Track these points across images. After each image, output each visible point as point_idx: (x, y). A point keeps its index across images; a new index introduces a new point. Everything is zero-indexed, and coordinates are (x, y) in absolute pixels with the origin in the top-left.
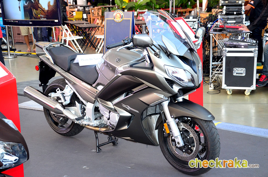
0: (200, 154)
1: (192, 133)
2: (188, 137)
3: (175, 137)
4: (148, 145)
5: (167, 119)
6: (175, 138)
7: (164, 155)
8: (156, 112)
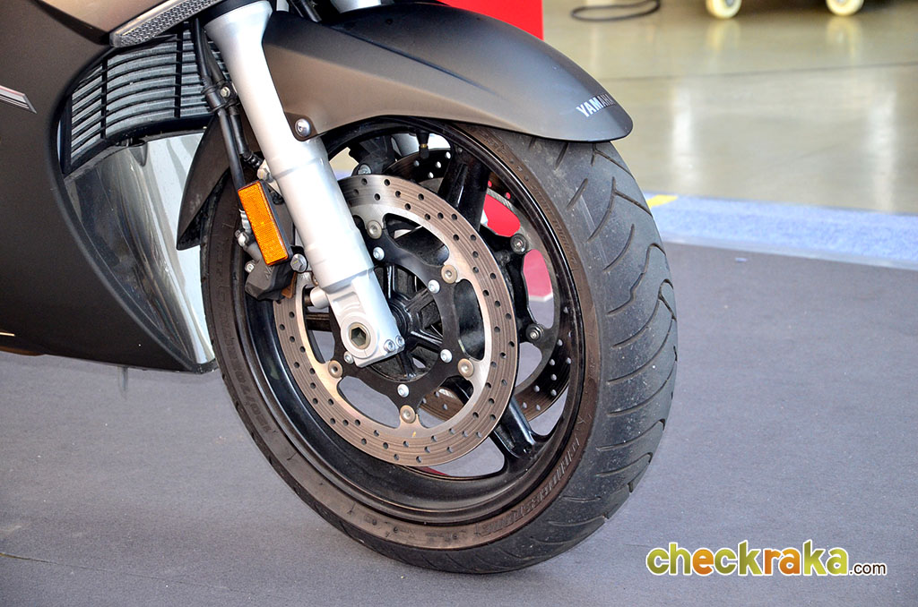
0: (531, 412)
1: (462, 250)
2: (434, 286)
3: (328, 290)
4: (131, 370)
5: (261, 156)
6: (331, 297)
7: (254, 434)
8: (185, 113)
